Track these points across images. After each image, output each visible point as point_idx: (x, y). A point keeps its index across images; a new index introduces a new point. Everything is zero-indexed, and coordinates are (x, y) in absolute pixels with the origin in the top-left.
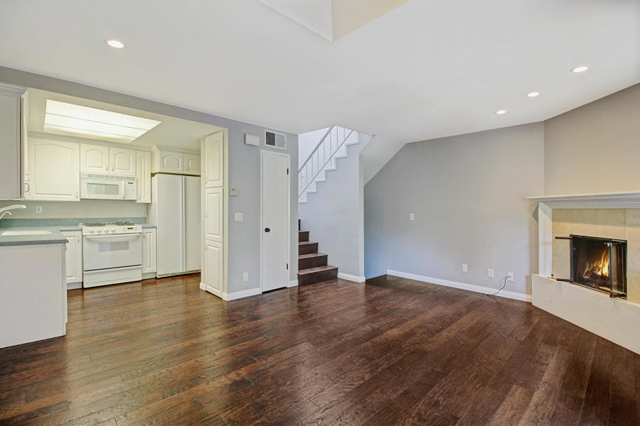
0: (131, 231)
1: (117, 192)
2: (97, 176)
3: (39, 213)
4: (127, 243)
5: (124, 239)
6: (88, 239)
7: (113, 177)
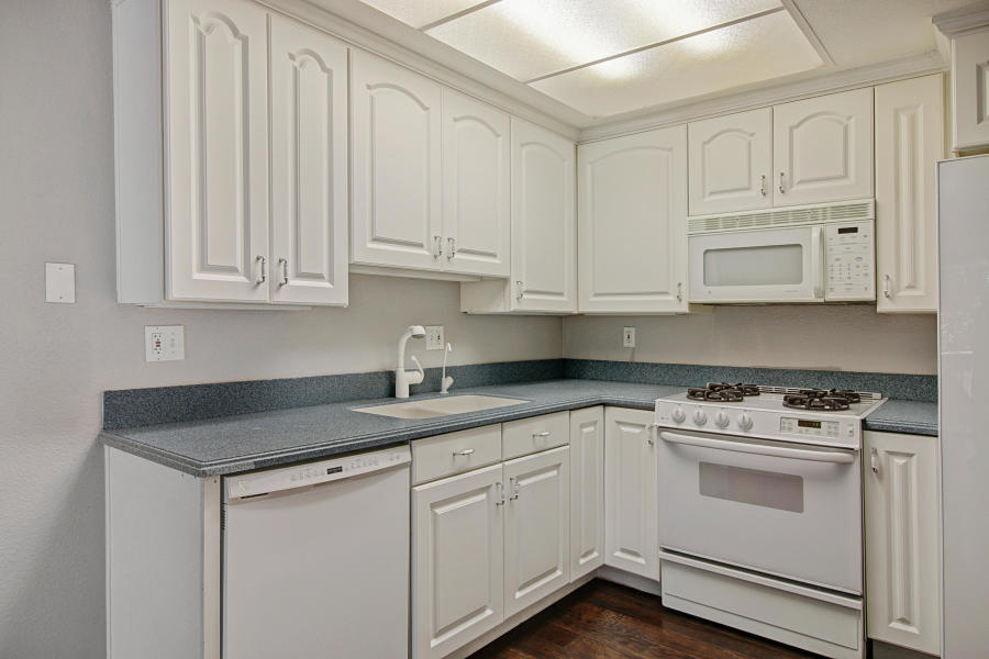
4: (795, 482)
6: (671, 440)
7: (781, 217)
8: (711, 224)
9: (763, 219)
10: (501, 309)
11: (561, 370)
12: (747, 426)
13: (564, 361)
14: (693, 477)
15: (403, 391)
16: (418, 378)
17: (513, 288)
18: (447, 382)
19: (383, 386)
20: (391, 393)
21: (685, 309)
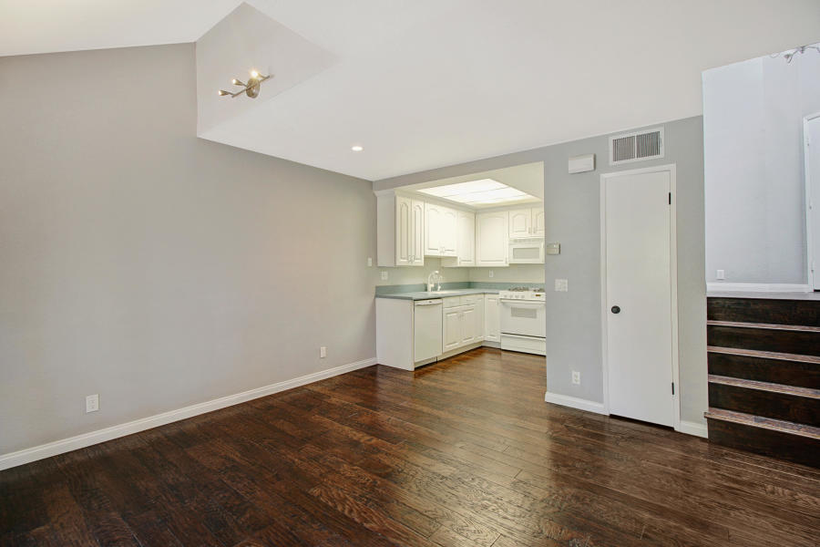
0: (538, 298)
1: (537, 256)
2: (520, 241)
3: (492, 278)
4: (535, 311)
5: (534, 307)
6: (503, 303)
7: (534, 240)
8: (516, 241)
9: (529, 240)
10: (454, 266)
11: (469, 285)
12: (523, 297)
13: (470, 283)
14: (509, 312)
15: (429, 289)
16: (433, 285)
17: (459, 260)
18: (439, 287)
19: (424, 288)
20: (426, 290)
21: (507, 265)
